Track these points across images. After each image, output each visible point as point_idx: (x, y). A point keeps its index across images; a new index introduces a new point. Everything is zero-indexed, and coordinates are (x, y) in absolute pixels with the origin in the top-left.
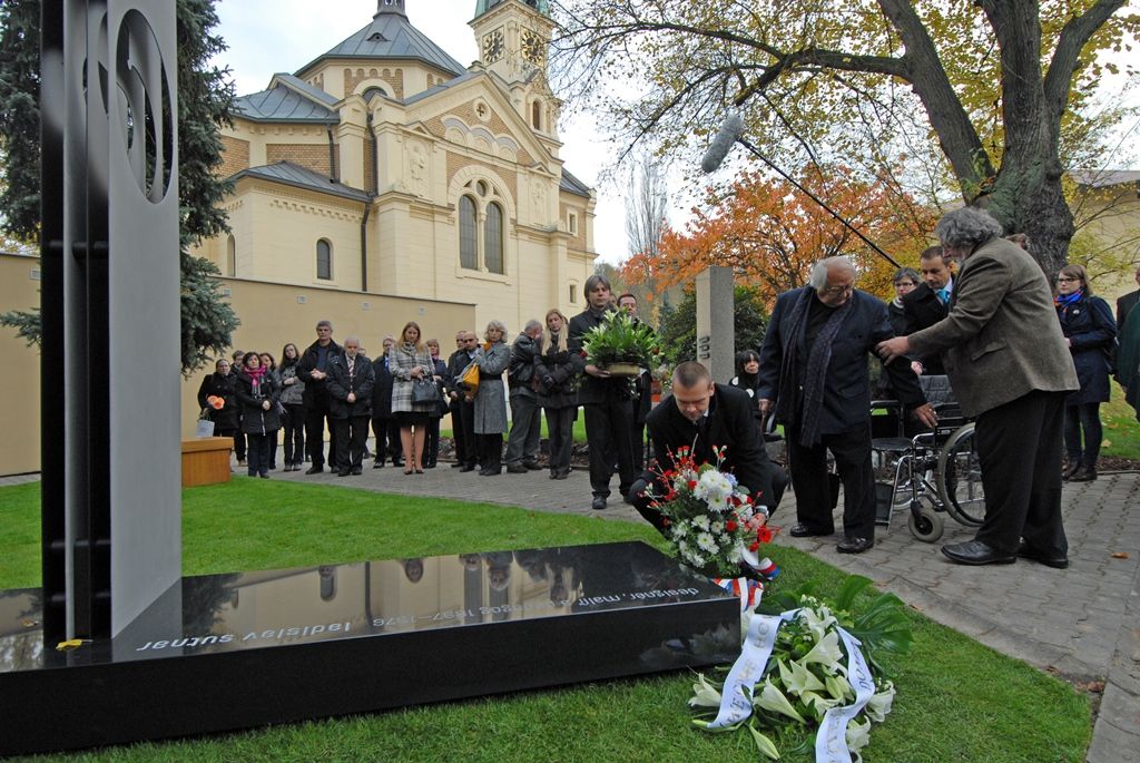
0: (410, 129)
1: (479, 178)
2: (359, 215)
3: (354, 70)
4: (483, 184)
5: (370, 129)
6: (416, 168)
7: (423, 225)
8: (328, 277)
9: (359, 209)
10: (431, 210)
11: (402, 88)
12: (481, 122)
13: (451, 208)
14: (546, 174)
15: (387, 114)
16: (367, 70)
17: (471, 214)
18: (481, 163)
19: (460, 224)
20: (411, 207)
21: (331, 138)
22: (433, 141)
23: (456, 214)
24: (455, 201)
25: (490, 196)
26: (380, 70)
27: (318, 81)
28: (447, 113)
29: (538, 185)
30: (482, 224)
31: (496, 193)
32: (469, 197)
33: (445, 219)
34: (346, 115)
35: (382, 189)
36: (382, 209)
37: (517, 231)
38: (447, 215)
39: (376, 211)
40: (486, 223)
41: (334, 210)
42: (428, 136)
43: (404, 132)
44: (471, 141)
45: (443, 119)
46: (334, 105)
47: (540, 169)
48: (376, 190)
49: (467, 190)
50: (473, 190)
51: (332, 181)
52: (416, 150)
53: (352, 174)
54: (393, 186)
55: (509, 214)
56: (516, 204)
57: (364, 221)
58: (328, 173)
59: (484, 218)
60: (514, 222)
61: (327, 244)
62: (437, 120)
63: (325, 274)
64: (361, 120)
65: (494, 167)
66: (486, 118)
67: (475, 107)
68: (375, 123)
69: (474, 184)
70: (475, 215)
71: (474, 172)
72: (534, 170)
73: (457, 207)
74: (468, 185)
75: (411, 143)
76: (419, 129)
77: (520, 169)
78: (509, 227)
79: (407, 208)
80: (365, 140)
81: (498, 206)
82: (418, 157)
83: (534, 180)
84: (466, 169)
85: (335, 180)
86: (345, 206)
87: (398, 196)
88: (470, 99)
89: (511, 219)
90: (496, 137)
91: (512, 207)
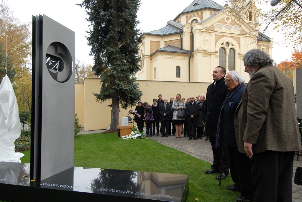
0: (203, 30)
1: (226, 41)
2: (188, 58)
3: (189, 15)
4: (228, 43)
5: (192, 32)
6: (205, 41)
7: (207, 59)
8: (179, 77)
9: (188, 56)
10: (210, 54)
11: (202, 18)
12: (227, 23)
13: (216, 52)
14: (252, 36)
15: (196, 27)
16: (192, 15)
17: (224, 53)
18: (227, 36)
19: (220, 57)
20: (203, 54)
21: (181, 37)
22: (211, 32)
23: (218, 54)
24: (218, 50)
25: (230, 46)
26: (196, 14)
27: (179, 21)
28: (216, 23)
29: (248, 40)
30: (228, 56)
31: (232, 45)
32: (223, 48)
33: (214, 56)
34: (185, 30)
35: (195, 49)
36: (194, 55)
37: (240, 57)
38: (215, 54)
39: (193, 56)
42: (209, 31)
43: (201, 31)
44: (224, 30)
45: (214, 25)
46: (182, 27)
47: (249, 35)
48: (193, 50)
49: (222, 46)
50: (224, 46)
51: (181, 49)
52: (205, 36)
53: (186, 47)
54: (198, 48)
55: (237, 51)
56: (240, 48)
57: (190, 59)
58: (180, 47)
59: (228, 54)
60: (239, 54)
61: (179, 68)
62: (212, 26)
64: (189, 30)
65: (232, 37)
66: (229, 21)
67: (225, 19)
68: (193, 30)
69: (225, 44)
70: (225, 53)
71: (224, 40)
72: (247, 35)
73: (218, 52)
74: (222, 44)
75: (204, 34)
76: (206, 30)
77: (242, 36)
78: (237, 55)
79: (202, 54)
80: (190, 36)
81: (233, 49)
82: (206, 38)
83: (247, 39)
84: (222, 39)
85: (182, 49)
86: (184, 56)
87: (199, 51)
88: (223, 17)
89: (238, 53)
90: (233, 27)
91: (238, 49)
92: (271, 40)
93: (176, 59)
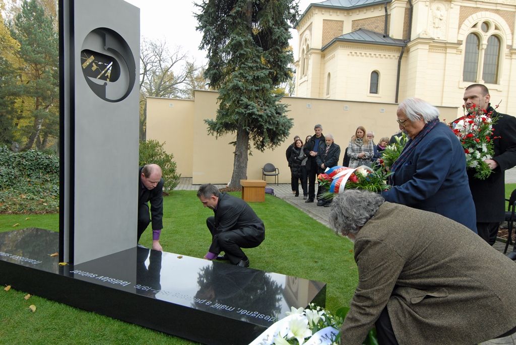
1: (483, 20)
2: (397, 55)
4: (487, 25)
6: (437, 21)
7: (438, 56)
8: (376, 92)
9: (398, 51)
10: (444, 46)
13: (460, 43)
17: (475, 46)
18: (487, 10)
19: (466, 52)
20: (430, 46)
21: (386, 11)
22: (450, 1)
23: (463, 47)
24: (463, 38)
25: (492, 31)
30: (483, 51)
31: (496, 28)
32: (476, 35)
33: (454, 51)
35: (413, 37)
36: (411, 50)
38: (456, 48)
39: (408, 51)
40: (486, 50)
41: (382, 53)
48: (410, 38)
49: (474, 30)
50: (479, 30)
51: (384, 37)
52: (438, 9)
53: (396, 31)
54: (419, 34)
55: (506, 42)
56: (513, 34)
57: (400, 58)
58: (382, 32)
59: (485, 47)
60: (510, 47)
61: (378, 74)
63: (374, 90)
65: (497, 11)
69: (479, 25)
70: (479, 46)
71: (479, 17)
73: (464, 43)
74: (475, 26)
75: (435, 5)
78: (505, 50)
79: (427, 47)
80: (406, 9)
81: (497, 38)
82: (438, 14)
84: (474, 15)
85: (386, 36)
86: (389, 50)
87: (422, 40)
89: (508, 46)
91: (510, 37)
93: (373, 57)
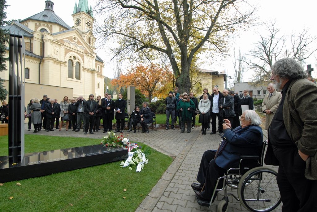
0: (54, 41)
1: (74, 55)
2: (38, 62)
3: (38, 23)
4: (75, 57)
5: (42, 40)
6: (56, 51)
7: (57, 66)
8: (28, 78)
9: (38, 60)
10: (60, 63)
11: (52, 30)
12: (75, 42)
13: (66, 62)
14: (92, 56)
15: (48, 37)
16: (42, 24)
17: (71, 64)
18: (75, 52)
19: (68, 66)
20: (54, 61)
21: (30, 41)
22: (61, 45)
23: (67, 64)
24: (67, 61)
25: (77, 60)
26: (46, 24)
27: (27, 25)
28: (65, 38)
29: (90, 59)
30: (74, 67)
31: (78, 60)
32: (71, 60)
33: (64, 65)
34: (35, 35)
35: (45, 56)
36: (45, 61)
37: (84, 70)
38: (65, 64)
39: (43, 61)
40: (75, 67)
41: (31, 60)
42: (60, 44)
43: (52, 42)
44: (72, 46)
45: (64, 40)
46: (32, 32)
47: (90, 55)
48: (44, 56)
49: (70, 58)
50: (72, 58)
51: (30, 52)
52: (56, 47)
53: (37, 50)
54: (49, 55)
55: (82, 65)
56: (84, 63)
57: (40, 64)
58: (29, 50)
59: (75, 66)
60: (83, 67)
61: (28, 69)
62: (62, 40)
63: (27, 77)
64: (40, 37)
65: (78, 53)
66: (76, 41)
67: (73, 38)
68: (44, 39)
69: (72, 57)
70: (72, 65)
72: (89, 55)
73: (67, 62)
74: (70, 57)
75: (54, 45)
76: (57, 42)
77: (85, 54)
78: (82, 68)
79: (53, 61)
80: (41, 43)
81: (79, 63)
82: (56, 49)
83: (89, 57)
84: (70, 53)
85: (31, 52)
86: (34, 59)
87: (49, 58)
88: (72, 36)
89: (82, 67)
90: (79, 46)
91: (83, 63)
92: (103, 62)
93: (28, 62)
